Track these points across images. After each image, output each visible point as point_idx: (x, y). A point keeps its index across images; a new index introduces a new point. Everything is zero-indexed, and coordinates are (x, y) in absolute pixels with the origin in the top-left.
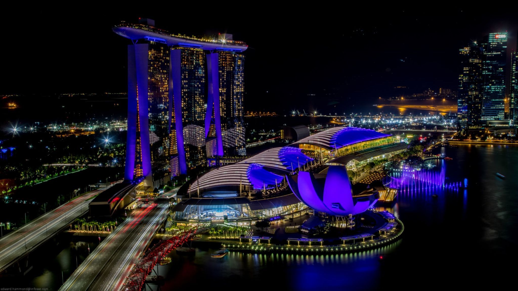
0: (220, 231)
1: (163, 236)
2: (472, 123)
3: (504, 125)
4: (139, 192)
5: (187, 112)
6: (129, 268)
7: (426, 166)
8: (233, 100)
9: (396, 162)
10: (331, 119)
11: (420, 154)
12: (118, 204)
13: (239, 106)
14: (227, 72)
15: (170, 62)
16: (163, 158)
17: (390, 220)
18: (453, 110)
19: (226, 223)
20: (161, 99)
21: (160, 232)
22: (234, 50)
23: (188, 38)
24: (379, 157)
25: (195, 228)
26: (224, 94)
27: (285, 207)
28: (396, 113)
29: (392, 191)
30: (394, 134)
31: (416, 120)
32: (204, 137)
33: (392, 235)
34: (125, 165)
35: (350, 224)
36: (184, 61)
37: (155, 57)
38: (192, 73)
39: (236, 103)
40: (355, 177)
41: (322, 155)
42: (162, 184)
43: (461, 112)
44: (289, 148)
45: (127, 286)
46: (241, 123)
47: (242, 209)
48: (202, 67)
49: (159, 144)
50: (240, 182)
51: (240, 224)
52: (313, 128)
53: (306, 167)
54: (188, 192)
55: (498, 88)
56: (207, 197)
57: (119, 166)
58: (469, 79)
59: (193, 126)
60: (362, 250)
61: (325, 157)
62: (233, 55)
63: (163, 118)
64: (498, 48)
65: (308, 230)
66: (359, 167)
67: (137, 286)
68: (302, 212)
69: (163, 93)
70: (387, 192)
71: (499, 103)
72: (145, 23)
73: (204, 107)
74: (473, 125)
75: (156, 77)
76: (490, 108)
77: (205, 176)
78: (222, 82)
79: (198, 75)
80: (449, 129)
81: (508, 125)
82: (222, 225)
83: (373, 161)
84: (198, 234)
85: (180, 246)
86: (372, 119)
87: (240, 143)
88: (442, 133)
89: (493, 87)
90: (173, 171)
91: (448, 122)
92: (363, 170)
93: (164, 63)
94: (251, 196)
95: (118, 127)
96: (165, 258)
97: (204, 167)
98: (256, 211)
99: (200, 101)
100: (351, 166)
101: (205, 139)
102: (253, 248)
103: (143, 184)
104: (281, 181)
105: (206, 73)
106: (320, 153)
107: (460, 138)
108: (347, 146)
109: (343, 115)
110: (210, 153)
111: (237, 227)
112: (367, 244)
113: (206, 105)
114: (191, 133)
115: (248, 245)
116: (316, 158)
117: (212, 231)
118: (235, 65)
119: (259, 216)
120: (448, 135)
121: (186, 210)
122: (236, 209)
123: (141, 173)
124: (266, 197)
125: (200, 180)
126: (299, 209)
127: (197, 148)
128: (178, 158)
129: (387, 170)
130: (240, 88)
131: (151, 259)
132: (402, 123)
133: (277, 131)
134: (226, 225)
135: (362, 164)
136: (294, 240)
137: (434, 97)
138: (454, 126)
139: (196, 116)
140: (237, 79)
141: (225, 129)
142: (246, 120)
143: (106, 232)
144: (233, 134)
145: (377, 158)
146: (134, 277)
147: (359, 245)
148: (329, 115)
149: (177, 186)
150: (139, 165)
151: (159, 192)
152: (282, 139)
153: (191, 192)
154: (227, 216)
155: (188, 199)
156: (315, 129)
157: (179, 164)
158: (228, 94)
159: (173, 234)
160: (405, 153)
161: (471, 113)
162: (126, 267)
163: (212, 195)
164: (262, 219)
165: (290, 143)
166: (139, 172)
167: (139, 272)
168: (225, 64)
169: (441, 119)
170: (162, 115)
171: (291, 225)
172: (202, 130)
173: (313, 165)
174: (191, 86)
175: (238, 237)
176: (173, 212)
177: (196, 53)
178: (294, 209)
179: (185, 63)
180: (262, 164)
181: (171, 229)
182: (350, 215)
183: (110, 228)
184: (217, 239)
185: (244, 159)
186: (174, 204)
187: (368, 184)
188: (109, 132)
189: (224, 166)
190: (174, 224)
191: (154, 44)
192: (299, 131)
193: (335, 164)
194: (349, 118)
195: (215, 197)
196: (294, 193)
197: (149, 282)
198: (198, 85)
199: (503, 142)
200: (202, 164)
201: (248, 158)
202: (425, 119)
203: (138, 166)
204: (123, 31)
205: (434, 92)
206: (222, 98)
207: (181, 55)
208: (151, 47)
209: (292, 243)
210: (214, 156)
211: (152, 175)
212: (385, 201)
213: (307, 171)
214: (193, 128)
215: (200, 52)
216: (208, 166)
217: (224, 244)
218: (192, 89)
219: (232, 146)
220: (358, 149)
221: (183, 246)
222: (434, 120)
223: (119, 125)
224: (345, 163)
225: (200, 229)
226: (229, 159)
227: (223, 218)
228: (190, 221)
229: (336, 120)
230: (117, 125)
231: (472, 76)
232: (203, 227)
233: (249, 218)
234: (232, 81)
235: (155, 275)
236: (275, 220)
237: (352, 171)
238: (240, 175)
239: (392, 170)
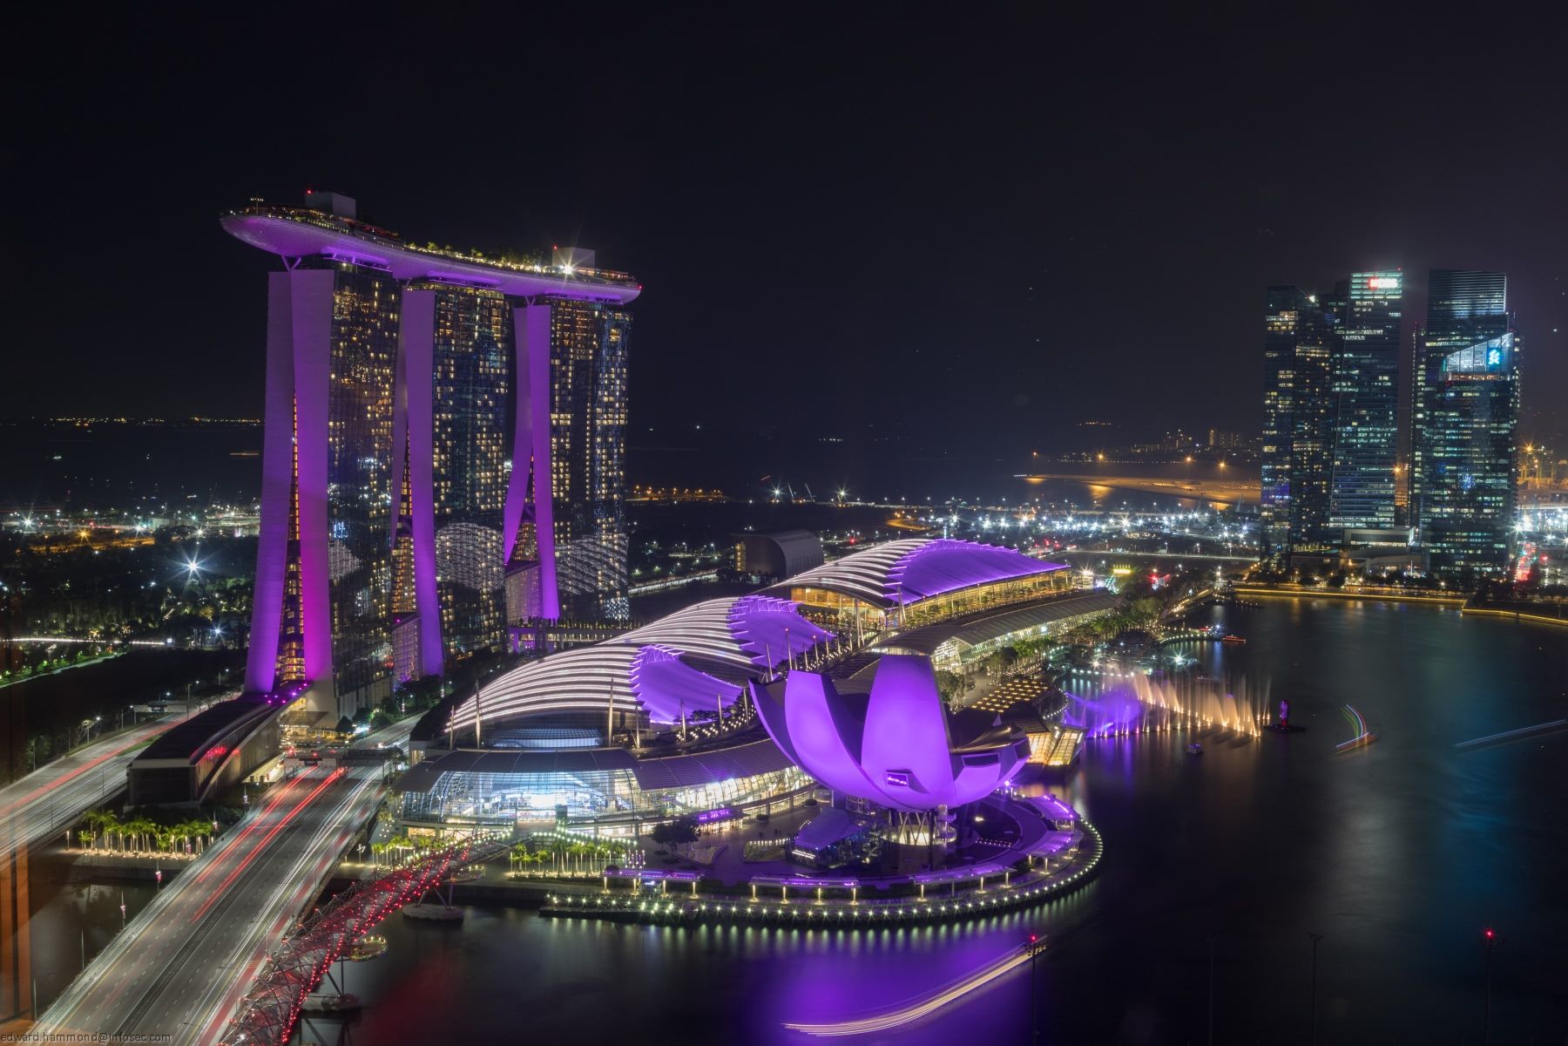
0: (544, 853)
1: (361, 870)
2: (1304, 534)
3: (1395, 544)
4: (289, 729)
5: (449, 483)
6: (250, 971)
7: (1170, 660)
8: (593, 448)
9: (1080, 647)
10: (889, 514)
11: (1151, 625)
12: (222, 768)
13: (610, 468)
14: (577, 364)
15: (401, 329)
16: (371, 621)
17: (1060, 823)
18: (1246, 494)
19: (563, 830)
20: (369, 440)
21: (353, 855)
22: (598, 299)
23: (459, 256)
24: (1029, 631)
25: (466, 844)
26: (565, 432)
27: (746, 780)
29: (1067, 735)
30: (1076, 562)
31: (1140, 522)
32: (501, 562)
33: (1066, 869)
34: (247, 645)
35: (943, 836)
36: (446, 327)
37: (356, 313)
38: (467, 364)
39: (602, 460)
40: (959, 691)
41: (859, 624)
42: (364, 706)
43: (1272, 501)
44: (762, 598)
45: (242, 1029)
46: (616, 522)
47: (612, 784)
48: (500, 345)
49: (359, 579)
50: (607, 701)
51: (606, 833)
52: (835, 540)
53: (812, 658)
54: (446, 731)
55: (1376, 433)
56: (504, 748)
57: (231, 647)
58: (1295, 405)
59: (467, 526)
60: (976, 915)
61: (869, 630)
62: (596, 313)
63: (375, 499)
64: (1377, 315)
65: (814, 852)
66: (971, 660)
67: (275, 1028)
68: (796, 797)
69: (375, 422)
70: (1052, 738)
71: (1378, 477)
72: (327, 209)
73: (503, 468)
74: (1304, 542)
75: (356, 373)
76: (1354, 492)
77: (502, 681)
78: (560, 395)
79: (487, 370)
80: (1235, 552)
81: (1404, 545)
82: (550, 834)
83: (1012, 644)
84: (473, 862)
85: (415, 899)
86: (1012, 518)
87: (612, 582)
88: (1218, 562)
89: (1363, 432)
90: (402, 664)
91: (1234, 530)
92: (982, 671)
93: (382, 331)
94: (641, 747)
95: (231, 524)
96: (368, 937)
97: (497, 653)
98: (655, 792)
99: (492, 452)
100: (948, 656)
101: (503, 566)
102: (643, 907)
103: (304, 706)
104: (735, 699)
105: (511, 365)
106: (855, 618)
107: (1268, 578)
108: (934, 597)
109: (924, 503)
110: (518, 609)
111: (597, 842)
112: (992, 895)
113: (508, 464)
114: (461, 547)
115: (628, 897)
116: (841, 632)
117: (517, 852)
118: (600, 344)
119: (664, 807)
120: (1232, 571)
121: (439, 786)
122: (594, 785)
123: (300, 671)
124: (689, 750)
125: (487, 693)
126: (787, 786)
127: (477, 593)
128: (419, 623)
129: (1053, 672)
130: (614, 414)
131: (322, 941)
132: (1099, 532)
133: (725, 544)
134: (563, 834)
135: (980, 653)
136: (770, 881)
137: (1193, 455)
138: (1250, 543)
139: (478, 494)
140: (607, 387)
141: (566, 539)
142: (632, 511)
143: (180, 855)
144: (591, 554)
145: (1024, 634)
146: (265, 998)
147: (968, 898)
148: (885, 503)
149: (411, 711)
150: (294, 646)
151: (354, 729)
152: (741, 573)
153: (455, 731)
154: (566, 807)
155: (443, 753)
156: (840, 545)
157: (420, 643)
158: (577, 430)
159: (394, 863)
160: (1107, 620)
161: (1300, 507)
162: (240, 966)
163: (520, 741)
164: (672, 817)
165: (763, 584)
166: (295, 667)
167: (283, 981)
168: (569, 338)
169: (1212, 522)
170: (369, 491)
171: (761, 837)
172: (494, 538)
173: (831, 651)
174: (465, 403)
175: (597, 874)
176: (397, 794)
177: (482, 302)
178: (773, 789)
179: (448, 332)
180: (676, 647)
181: (390, 847)
182: (940, 806)
183: (193, 841)
184: (532, 878)
185: (624, 631)
186: (400, 767)
187: (996, 713)
188: (201, 539)
189: (559, 650)
190: (400, 832)
191: (351, 271)
192: (792, 546)
193: (898, 651)
194: (944, 512)
195: (530, 748)
196: (773, 737)
197: (315, 1013)
198: (485, 403)
199: (1390, 593)
200: (492, 645)
201: (636, 627)
202: (1168, 521)
203: (291, 649)
204: (254, 230)
205: (1194, 442)
206: (558, 442)
207: (436, 308)
208: (343, 280)
209: (769, 893)
210: (530, 620)
211: (335, 676)
212: (1047, 766)
213: (814, 671)
214: (467, 533)
215: (495, 299)
216: (510, 651)
217: (553, 893)
218: (467, 413)
219: (587, 589)
220: (969, 607)
221: (424, 902)
222: (1192, 524)
223: (235, 520)
224: (930, 650)
225: (480, 846)
226: (576, 631)
227: (554, 813)
228: (450, 821)
229: (904, 517)
230: (228, 519)
231: (1302, 397)
232: (491, 841)
233: (633, 814)
234: (589, 393)
235: (334, 991)
236: (714, 821)
237: (949, 672)
238: (608, 679)
239: (1069, 671)
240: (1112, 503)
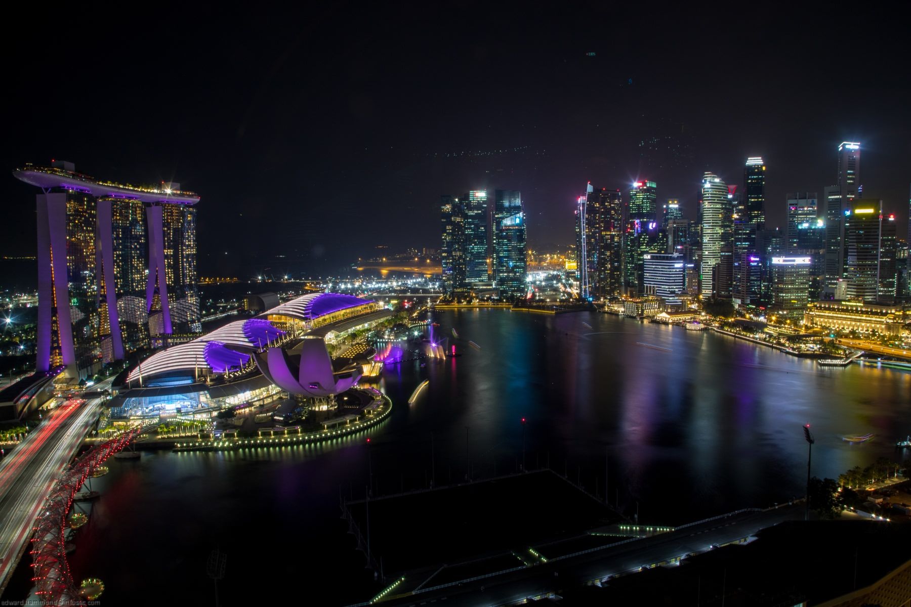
0: (173, 427)
1: (95, 441)
2: (458, 285)
3: (488, 287)
4: (58, 386)
5: (122, 280)
6: (49, 487)
7: (412, 334)
8: (183, 263)
9: (380, 331)
10: (305, 284)
11: (406, 321)
12: (29, 404)
13: (190, 271)
14: (174, 229)
15: (97, 216)
16: (91, 339)
17: (376, 397)
18: (437, 271)
19: (180, 417)
20: (85, 264)
21: (90, 435)
22: (182, 203)
23: (121, 186)
24: (361, 326)
25: (139, 427)
26: (171, 257)
27: (254, 392)
28: (379, 276)
29: (377, 364)
30: (377, 299)
31: (400, 283)
32: (146, 311)
33: (379, 414)
34: (36, 352)
35: (332, 406)
36: (117, 216)
37: (76, 211)
38: (127, 231)
39: (187, 268)
40: (335, 351)
41: (295, 328)
42: (90, 374)
43: (446, 274)
44: (256, 320)
45: (47, 510)
46: (194, 292)
47: (199, 397)
48: (141, 223)
49: (85, 322)
50: (195, 365)
51: (198, 417)
52: (284, 295)
53: (277, 342)
54: (127, 382)
55: (480, 248)
56: (152, 387)
57: (29, 353)
58: (453, 239)
59: (130, 297)
60: (347, 434)
61: (299, 330)
62: (181, 209)
63: (89, 288)
64: (479, 206)
65: (282, 417)
66: (339, 339)
67: (62, 508)
68: (274, 397)
69: (88, 256)
70: (371, 366)
71: (482, 264)
72: (62, 168)
73: (145, 273)
74: (458, 288)
75: (78, 236)
76: (474, 269)
77: (150, 360)
78: (168, 242)
79: (136, 233)
80: (435, 292)
81: (491, 287)
82: (175, 420)
83: (355, 332)
84: (143, 434)
85: (119, 451)
86: (352, 284)
87: (194, 317)
88: (428, 297)
89: (476, 248)
90: (106, 356)
91: (433, 284)
92: (344, 342)
93: (89, 218)
94: (210, 382)
95: (25, 302)
96: (100, 467)
97: (147, 349)
98: (217, 399)
99: (140, 266)
100: (330, 338)
101: (147, 313)
102: (215, 444)
103: (63, 376)
104: (247, 360)
105: (146, 230)
106: (293, 325)
107: (445, 301)
108: (324, 315)
109: (319, 279)
110: (155, 330)
111: (194, 421)
112: (352, 426)
113: (147, 271)
114: (128, 306)
115: (209, 441)
116: (288, 331)
117: (161, 428)
118: (184, 221)
119: (221, 405)
120: (434, 300)
121: (126, 404)
122: (191, 399)
123: (61, 362)
124: (230, 382)
125: (143, 365)
126: (270, 392)
127: (137, 325)
128: (112, 339)
129: (370, 341)
130: (191, 249)
131: (80, 471)
132: (385, 287)
133: (239, 300)
134: (180, 419)
135: (343, 336)
136: (266, 430)
137: (418, 258)
138: (439, 289)
139: (134, 284)
140: (188, 239)
141: (173, 300)
142: (200, 288)
143: (12, 442)
144: (184, 306)
145: (359, 327)
146: (57, 497)
147: (343, 428)
148: (303, 280)
149: (111, 375)
150: (57, 351)
151: (86, 384)
152: (247, 311)
153: (131, 382)
154: (180, 408)
155: (127, 391)
156: (286, 297)
157: (113, 347)
158: (175, 256)
159: (109, 437)
160: (389, 320)
161: (456, 275)
162: (44, 485)
163: (159, 384)
164: (225, 409)
165: (256, 314)
166: (58, 360)
167: (64, 489)
168: (170, 219)
169: (426, 282)
170: (87, 285)
171: (261, 413)
172: (142, 302)
173: (285, 339)
174: (127, 247)
175: (195, 434)
176: (108, 409)
177: (132, 205)
178: (265, 394)
179: (118, 218)
180: (222, 341)
181: (106, 431)
182: (331, 395)
183: (18, 436)
184: (169, 438)
185: (200, 336)
186: (108, 398)
187: (350, 358)
188: (11, 309)
189: (173, 346)
190: (110, 424)
191: (73, 193)
192: (267, 299)
193: (311, 337)
194: (326, 283)
195: (164, 386)
196: (263, 374)
197: (80, 500)
198: (136, 246)
199: (487, 305)
200: (144, 345)
201: (204, 334)
202: (410, 282)
203: (56, 353)
204: (28, 177)
205: (418, 253)
206: (168, 262)
207: (112, 208)
208: (70, 198)
209: (265, 434)
210: (160, 334)
211: (76, 363)
212: (370, 377)
213: (278, 347)
214: (131, 300)
215: (138, 204)
216: (152, 347)
217: (178, 443)
218: (128, 251)
219: (184, 320)
220: (338, 318)
221: (123, 451)
222: (419, 283)
223: (26, 300)
224: (324, 336)
225: (145, 427)
226: (180, 338)
227: (175, 411)
228: (132, 418)
229: (311, 285)
230: (23, 300)
231: (455, 235)
232: (150, 425)
233: (209, 409)
234: (180, 241)
235: (87, 490)
236: (242, 408)
237: (331, 344)
238: (195, 356)
239: (376, 340)
240: (389, 277)
